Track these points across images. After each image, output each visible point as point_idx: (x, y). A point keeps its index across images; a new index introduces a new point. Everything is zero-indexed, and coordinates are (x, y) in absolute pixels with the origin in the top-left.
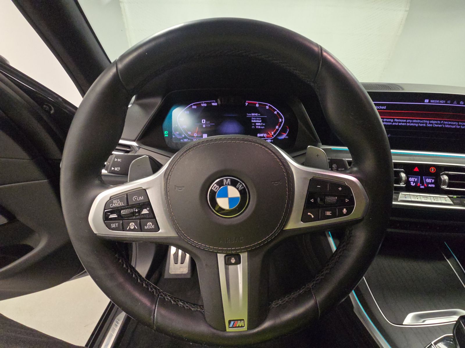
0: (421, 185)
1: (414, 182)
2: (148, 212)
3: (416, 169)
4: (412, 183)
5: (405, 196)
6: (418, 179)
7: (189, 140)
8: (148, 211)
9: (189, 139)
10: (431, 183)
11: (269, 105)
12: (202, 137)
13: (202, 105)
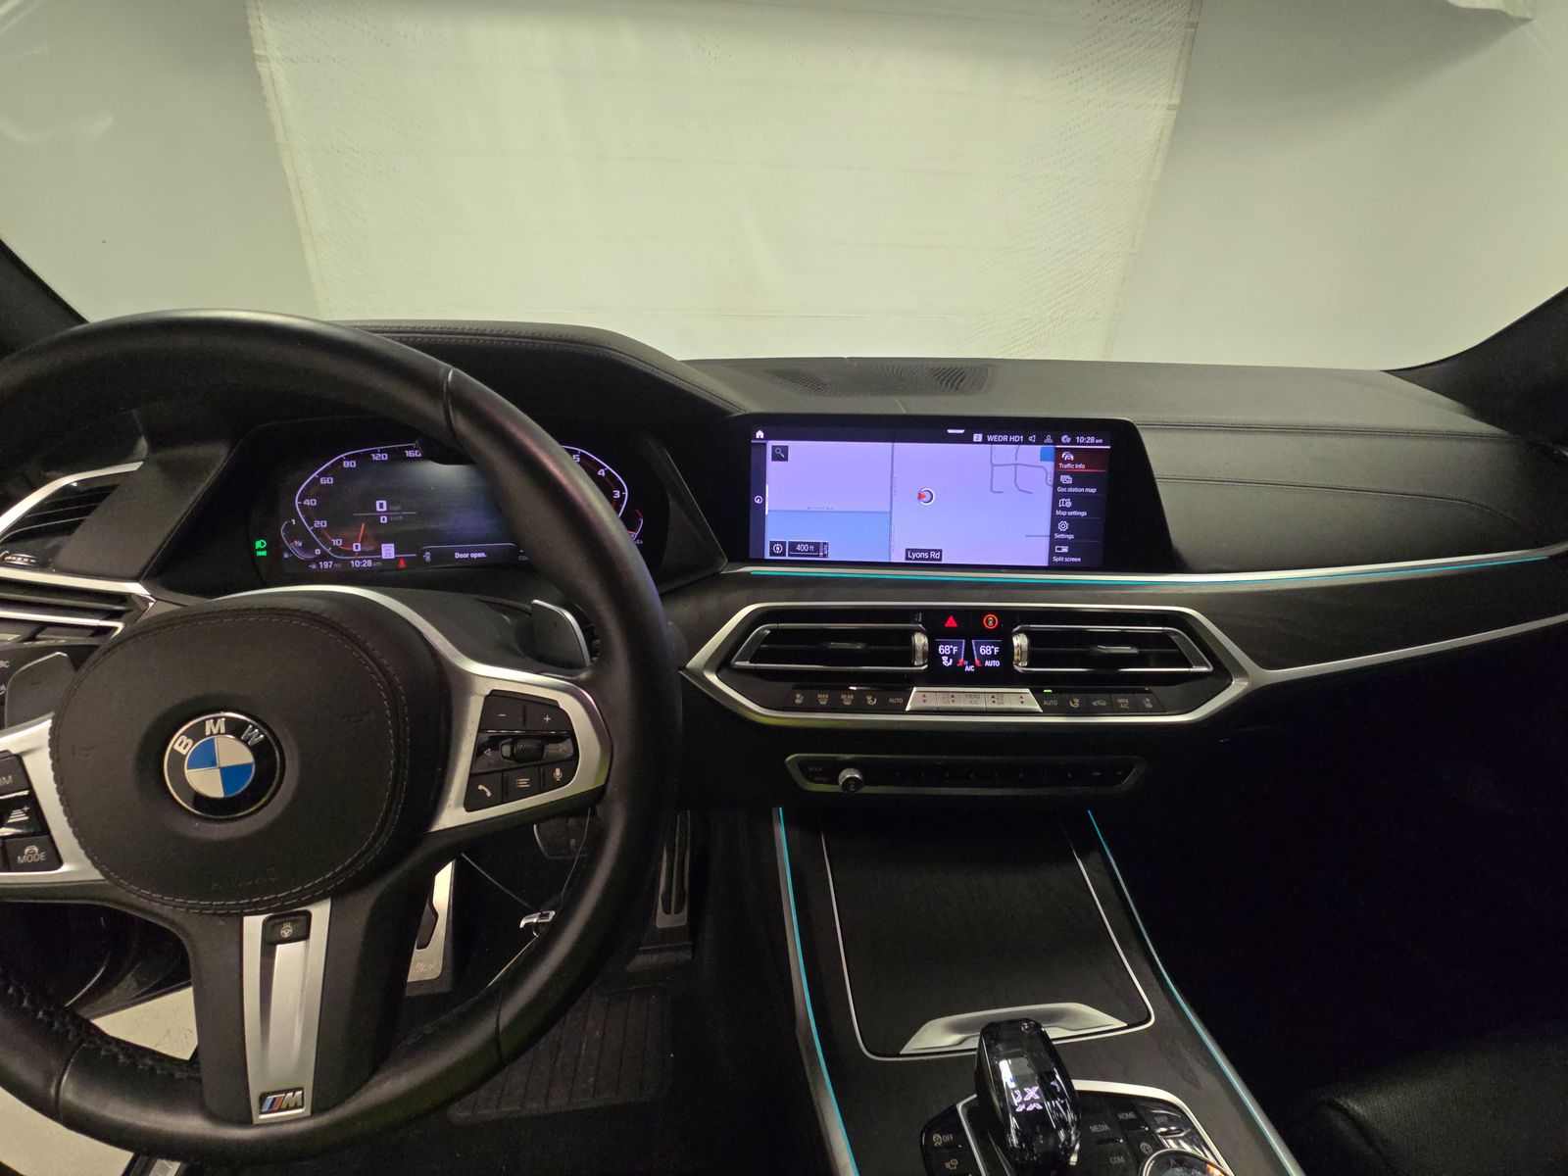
0: (966, 663)
1: (950, 656)
2: (26, 818)
3: (951, 623)
4: (945, 658)
5: (924, 696)
6: (960, 649)
7: (336, 565)
8: (27, 813)
9: (336, 561)
10: (992, 657)
11: (580, 450)
12: (379, 551)
13: (375, 457)
